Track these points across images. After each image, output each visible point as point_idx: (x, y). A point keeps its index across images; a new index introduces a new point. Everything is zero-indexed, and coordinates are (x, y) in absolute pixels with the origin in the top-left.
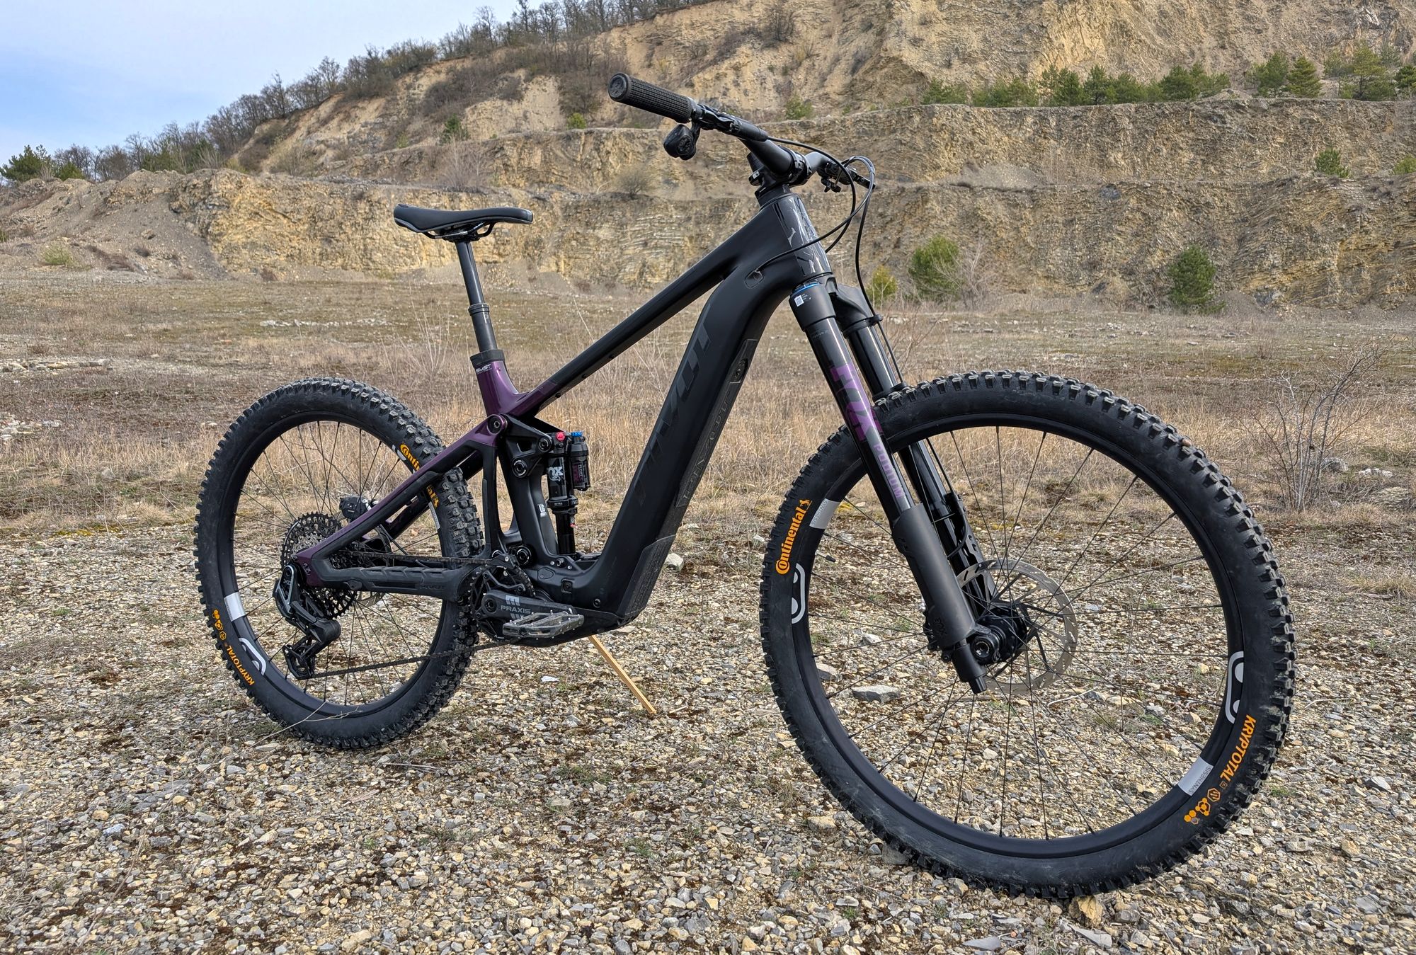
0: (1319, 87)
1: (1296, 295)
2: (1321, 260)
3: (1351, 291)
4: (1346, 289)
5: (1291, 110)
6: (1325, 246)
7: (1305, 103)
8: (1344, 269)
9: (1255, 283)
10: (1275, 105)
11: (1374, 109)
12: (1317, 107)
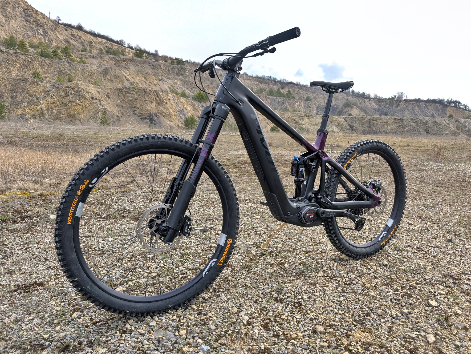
0: (28, 50)
1: (34, 116)
2: (40, 106)
3: (51, 116)
4: (49, 115)
5: (21, 56)
6: (41, 102)
7: (25, 55)
8: (48, 109)
9: (19, 112)
10: (15, 53)
11: (47, 61)
12: (29, 56)
